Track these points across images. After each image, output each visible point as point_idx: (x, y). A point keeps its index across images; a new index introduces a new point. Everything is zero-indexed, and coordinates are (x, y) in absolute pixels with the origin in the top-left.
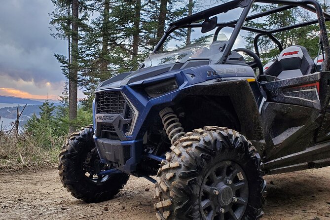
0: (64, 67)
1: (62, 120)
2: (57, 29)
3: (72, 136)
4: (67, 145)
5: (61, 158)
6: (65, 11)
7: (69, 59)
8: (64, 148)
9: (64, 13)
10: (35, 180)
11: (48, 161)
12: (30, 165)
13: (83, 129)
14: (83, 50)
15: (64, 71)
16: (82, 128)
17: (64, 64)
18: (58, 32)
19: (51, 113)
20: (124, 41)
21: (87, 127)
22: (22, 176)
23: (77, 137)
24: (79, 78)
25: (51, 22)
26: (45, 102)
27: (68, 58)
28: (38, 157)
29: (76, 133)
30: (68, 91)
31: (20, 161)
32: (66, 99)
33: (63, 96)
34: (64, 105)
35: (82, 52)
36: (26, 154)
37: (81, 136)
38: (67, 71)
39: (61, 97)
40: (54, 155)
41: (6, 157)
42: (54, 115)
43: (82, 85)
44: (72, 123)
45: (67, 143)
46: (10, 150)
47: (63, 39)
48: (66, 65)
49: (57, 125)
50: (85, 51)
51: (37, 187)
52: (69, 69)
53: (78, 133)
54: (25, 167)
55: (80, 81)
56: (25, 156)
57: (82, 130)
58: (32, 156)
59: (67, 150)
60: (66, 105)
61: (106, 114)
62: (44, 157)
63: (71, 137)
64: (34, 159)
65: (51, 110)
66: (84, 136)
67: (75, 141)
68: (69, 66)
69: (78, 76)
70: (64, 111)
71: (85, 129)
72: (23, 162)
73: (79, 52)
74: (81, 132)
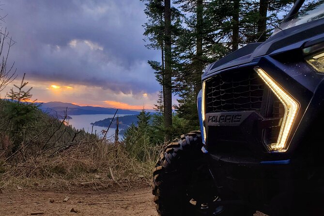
0: (158, 73)
1: (158, 128)
2: (151, 40)
3: (168, 147)
4: (163, 159)
5: (155, 178)
6: (158, 21)
7: (163, 64)
8: (159, 164)
9: (157, 23)
10: (127, 202)
11: (142, 176)
12: (120, 181)
13: (184, 138)
14: (177, 53)
15: (158, 78)
16: (182, 136)
17: (158, 70)
18: (151, 43)
19: (147, 121)
20: (223, 38)
21: (190, 135)
22: (112, 196)
23: (175, 149)
24: (173, 83)
25: (144, 34)
26: (142, 111)
27: (161, 64)
28: (131, 171)
29: (174, 144)
30: (163, 99)
31: (109, 176)
32: (161, 107)
33: (158, 105)
34: (160, 113)
35: (176, 55)
36: (117, 167)
37: (181, 148)
38: (161, 77)
39: (156, 106)
40: (148, 168)
41: (95, 171)
42: (151, 123)
43: (177, 90)
44: (167, 131)
45: (162, 156)
46: (101, 162)
47: (156, 49)
48: (160, 71)
49: (154, 133)
50: (178, 54)
51: (127, 212)
52: (163, 75)
53: (177, 143)
54: (115, 184)
55: (174, 87)
56: (117, 169)
57: (182, 139)
58: (124, 170)
59: (163, 167)
60: (161, 112)
61: (226, 113)
62: (137, 171)
63: (168, 149)
64: (126, 174)
65: (148, 118)
66: (185, 146)
67: (174, 154)
68: (163, 71)
69: (172, 81)
70: (159, 119)
71: (187, 137)
72: (113, 178)
73: (173, 56)
74: (180, 142)
